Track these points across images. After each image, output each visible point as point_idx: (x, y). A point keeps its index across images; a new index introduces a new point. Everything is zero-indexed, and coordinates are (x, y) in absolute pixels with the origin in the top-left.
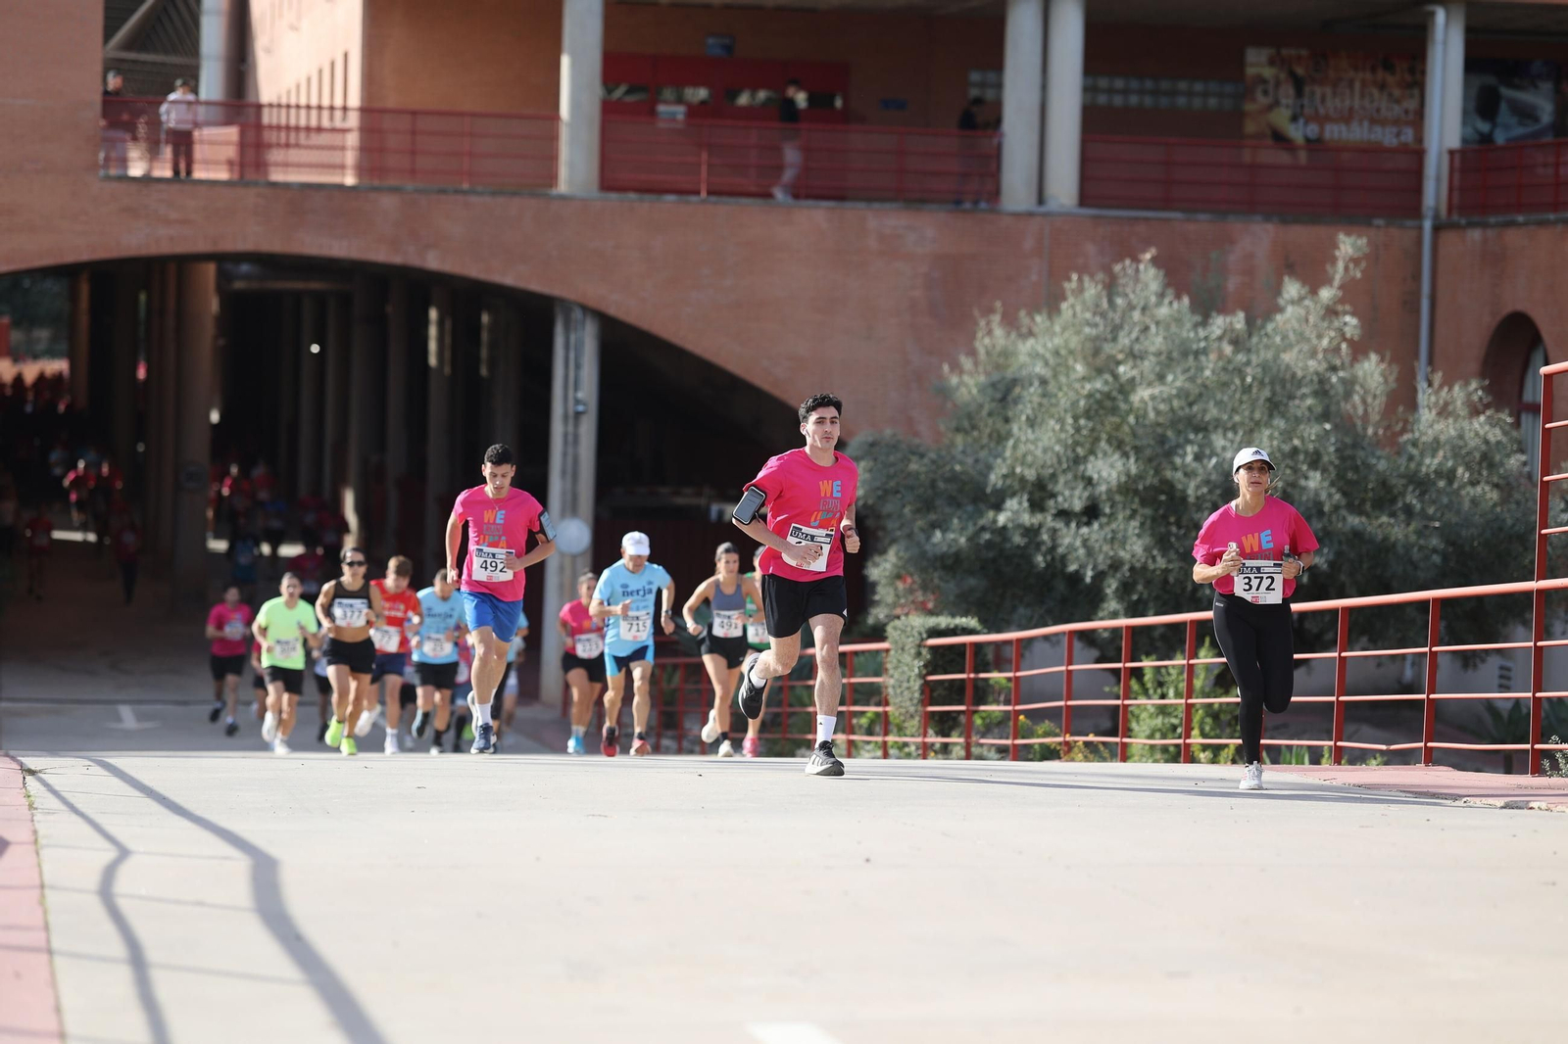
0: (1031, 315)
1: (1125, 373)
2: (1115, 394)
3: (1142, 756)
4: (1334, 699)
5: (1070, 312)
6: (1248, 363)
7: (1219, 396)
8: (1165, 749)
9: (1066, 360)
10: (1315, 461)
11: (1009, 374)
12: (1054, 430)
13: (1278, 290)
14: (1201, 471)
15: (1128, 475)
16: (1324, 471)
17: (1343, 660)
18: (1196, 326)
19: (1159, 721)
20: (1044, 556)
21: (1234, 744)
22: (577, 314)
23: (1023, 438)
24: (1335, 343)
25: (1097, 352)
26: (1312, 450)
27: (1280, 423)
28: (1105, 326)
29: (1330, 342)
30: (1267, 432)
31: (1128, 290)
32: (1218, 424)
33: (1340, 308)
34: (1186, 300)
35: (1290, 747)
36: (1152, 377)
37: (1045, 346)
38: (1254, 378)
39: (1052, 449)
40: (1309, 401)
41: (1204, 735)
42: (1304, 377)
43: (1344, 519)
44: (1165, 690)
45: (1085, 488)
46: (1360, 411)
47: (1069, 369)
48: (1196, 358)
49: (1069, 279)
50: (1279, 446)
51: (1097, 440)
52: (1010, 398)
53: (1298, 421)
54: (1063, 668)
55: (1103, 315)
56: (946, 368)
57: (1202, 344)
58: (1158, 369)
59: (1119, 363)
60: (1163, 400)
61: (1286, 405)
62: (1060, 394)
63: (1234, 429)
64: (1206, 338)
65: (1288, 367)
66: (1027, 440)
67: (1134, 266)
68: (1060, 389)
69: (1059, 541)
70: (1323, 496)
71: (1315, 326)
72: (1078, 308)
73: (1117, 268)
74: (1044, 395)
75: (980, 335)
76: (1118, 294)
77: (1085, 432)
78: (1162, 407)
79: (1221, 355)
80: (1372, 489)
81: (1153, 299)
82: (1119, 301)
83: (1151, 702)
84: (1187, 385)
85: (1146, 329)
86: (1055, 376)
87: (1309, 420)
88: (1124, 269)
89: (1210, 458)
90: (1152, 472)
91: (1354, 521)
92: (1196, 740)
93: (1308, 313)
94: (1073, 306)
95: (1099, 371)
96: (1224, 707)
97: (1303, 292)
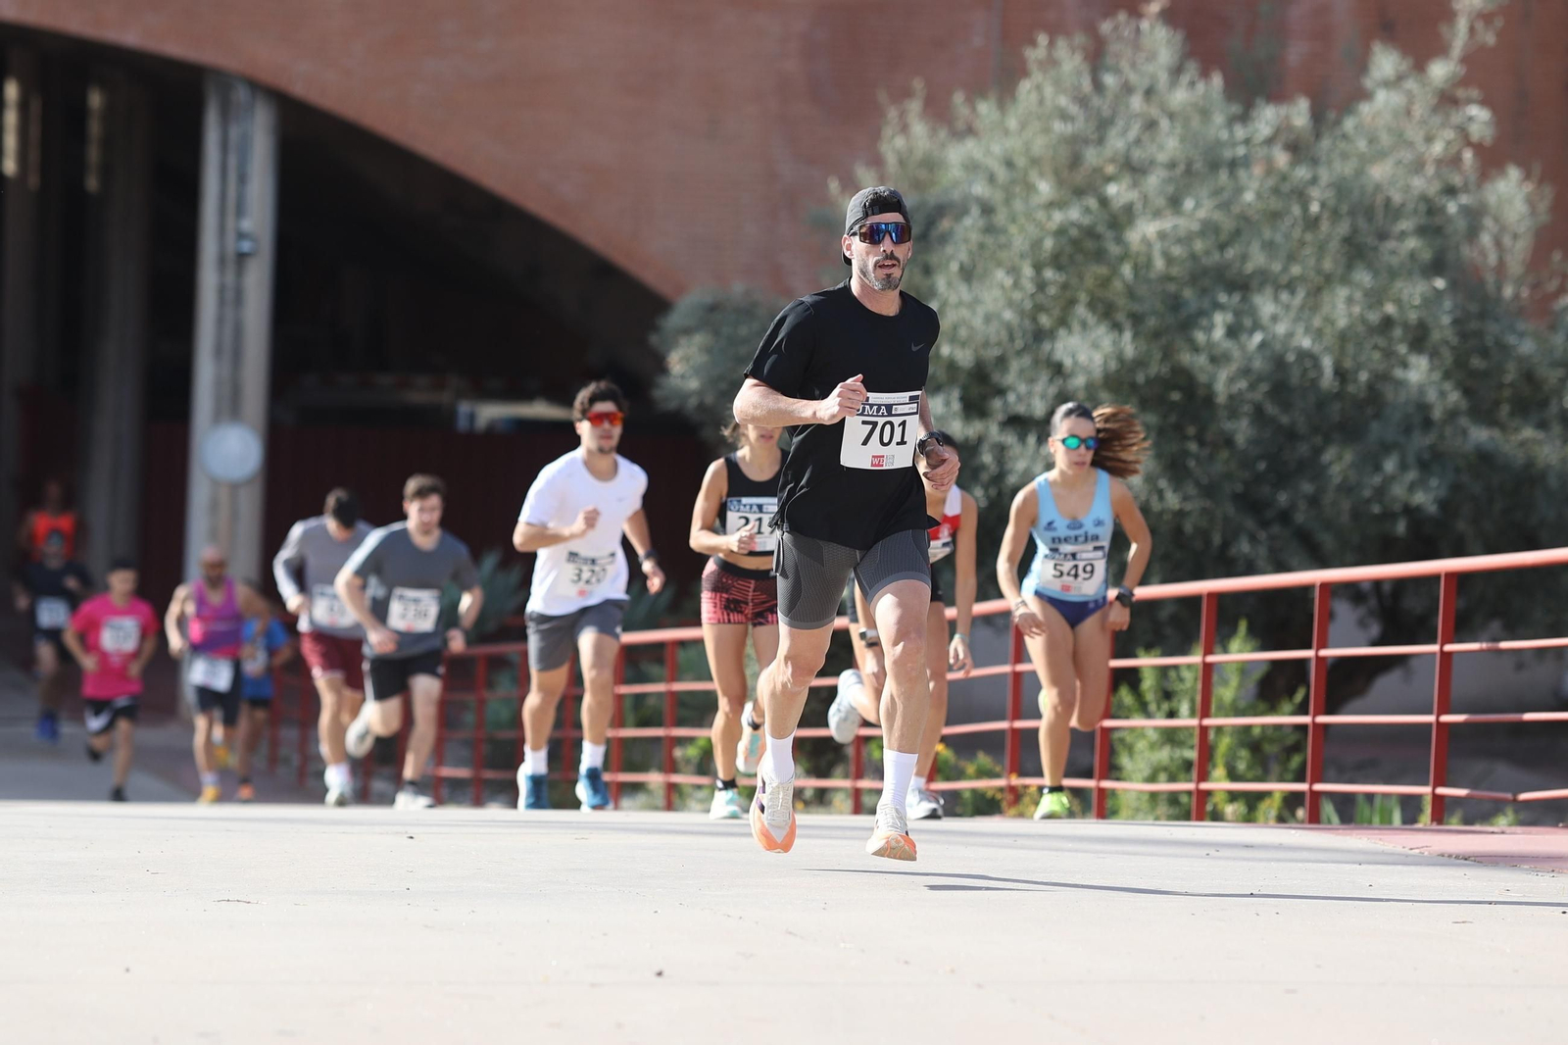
0: (970, 101)
1: (1118, 193)
2: (1101, 229)
3: (1137, 810)
4: (1431, 718)
5: (1034, 97)
6: (1314, 181)
7: (1267, 234)
8: (1173, 798)
9: (1026, 174)
10: (1419, 340)
11: (933, 196)
12: (1003, 287)
13: (1362, 66)
14: (1236, 353)
15: (1120, 359)
16: (1434, 354)
17: (1446, 657)
18: (1232, 121)
19: (1164, 755)
20: (986, 488)
21: (1282, 792)
22: (241, 94)
23: (953, 299)
24: (1454, 150)
25: (1076, 161)
26: (1415, 322)
27: (1363, 277)
28: (1087, 120)
29: (1446, 149)
30: (1342, 292)
31: (1124, 65)
32: (1263, 278)
33: (1461, 93)
34: (1217, 80)
35: (1370, 797)
36: (1161, 202)
37: (988, 152)
38: (1323, 205)
39: (998, 316)
40: (1412, 243)
41: (1233, 776)
42: (1403, 205)
43: (1464, 433)
44: (1174, 704)
45: (1051, 380)
46: (1492, 259)
47: (1030, 188)
48: (1232, 174)
49: (1033, 43)
50: (1362, 315)
51: (1072, 302)
52: (934, 233)
53: (1393, 274)
54: (1006, 669)
55: (1083, 101)
56: (834, 185)
57: (1241, 151)
58: (1171, 189)
59: (1109, 179)
60: (1179, 241)
61: (1375, 249)
62: (1013, 229)
63: (1291, 287)
64: (1247, 141)
65: (1378, 187)
66: (960, 304)
67: (1133, 25)
68: (1014, 220)
69: (1009, 466)
70: (1432, 396)
71: (1423, 122)
72: (1049, 90)
73: (1106, 27)
74: (990, 229)
75: (887, 132)
76: (1108, 70)
77: (1052, 290)
78: (1177, 251)
79: (1270, 169)
80: (1511, 385)
81: (1163, 78)
82: (1109, 80)
83: (1154, 723)
84: (1218, 216)
85: (1151, 125)
86: (1008, 201)
87: (1410, 273)
88: (1116, 28)
89: (1251, 332)
90: (1158, 355)
91: (1480, 435)
92: (1219, 783)
93: (1411, 98)
94: (1039, 88)
95: (1079, 192)
96: (1269, 732)
97: (1404, 66)
